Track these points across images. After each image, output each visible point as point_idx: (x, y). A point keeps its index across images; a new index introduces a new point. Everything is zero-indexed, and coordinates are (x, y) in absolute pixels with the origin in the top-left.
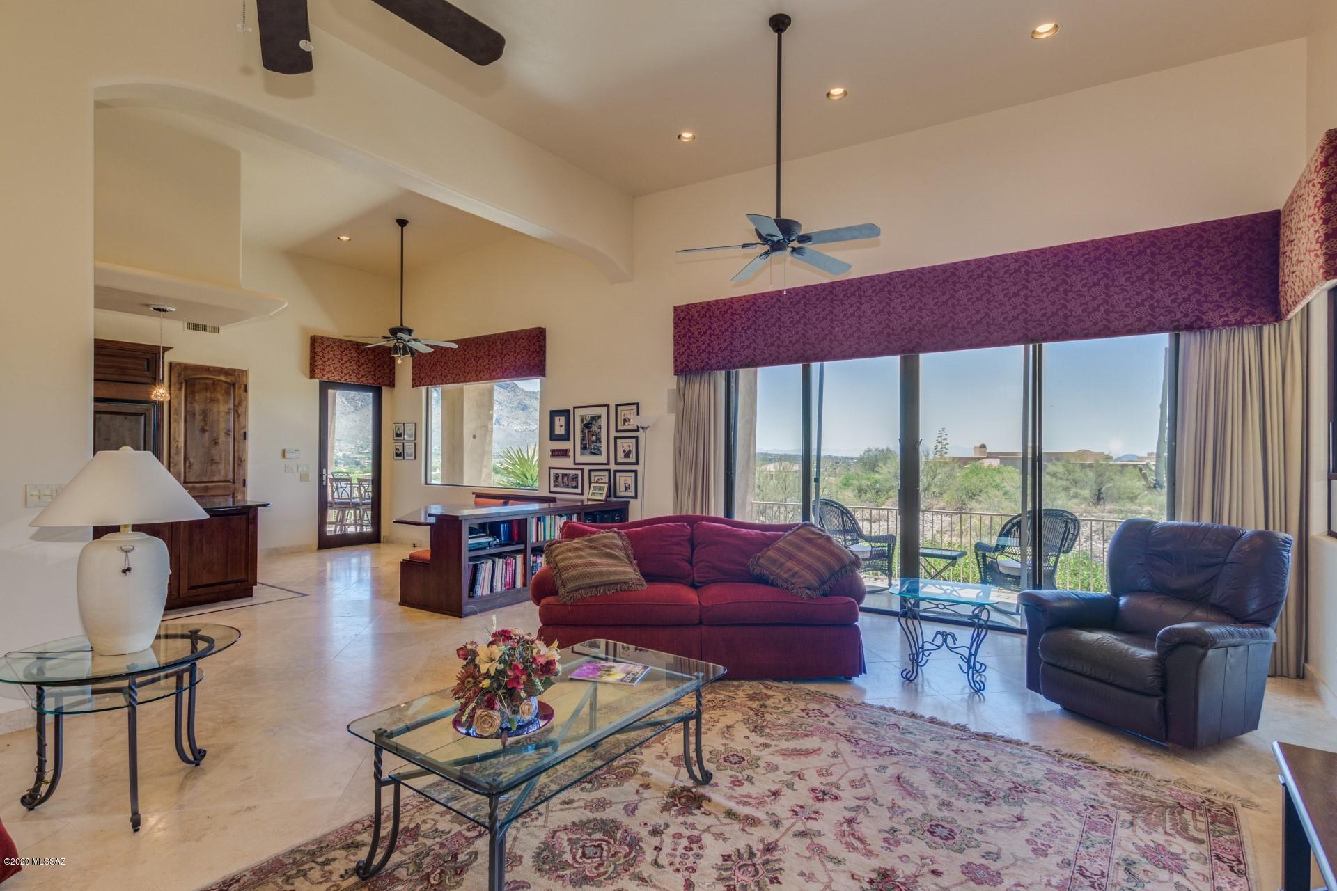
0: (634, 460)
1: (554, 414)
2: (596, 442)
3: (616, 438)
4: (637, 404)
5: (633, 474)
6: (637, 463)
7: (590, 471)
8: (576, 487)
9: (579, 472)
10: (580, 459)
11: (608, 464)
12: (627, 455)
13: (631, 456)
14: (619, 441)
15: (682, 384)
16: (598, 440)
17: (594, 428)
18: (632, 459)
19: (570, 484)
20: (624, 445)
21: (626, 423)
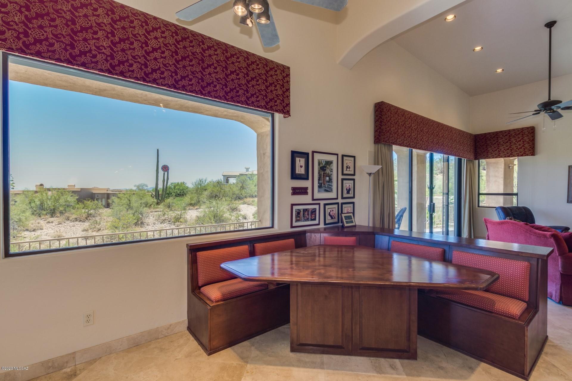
0: (352, 196)
1: (294, 155)
2: (329, 182)
3: (343, 180)
4: (354, 157)
6: (354, 197)
7: (325, 205)
8: (315, 219)
9: (317, 207)
10: (317, 195)
11: (337, 199)
12: (348, 192)
13: (350, 192)
16: (330, 180)
17: (328, 171)
19: (310, 218)
20: (348, 184)
21: (348, 169)
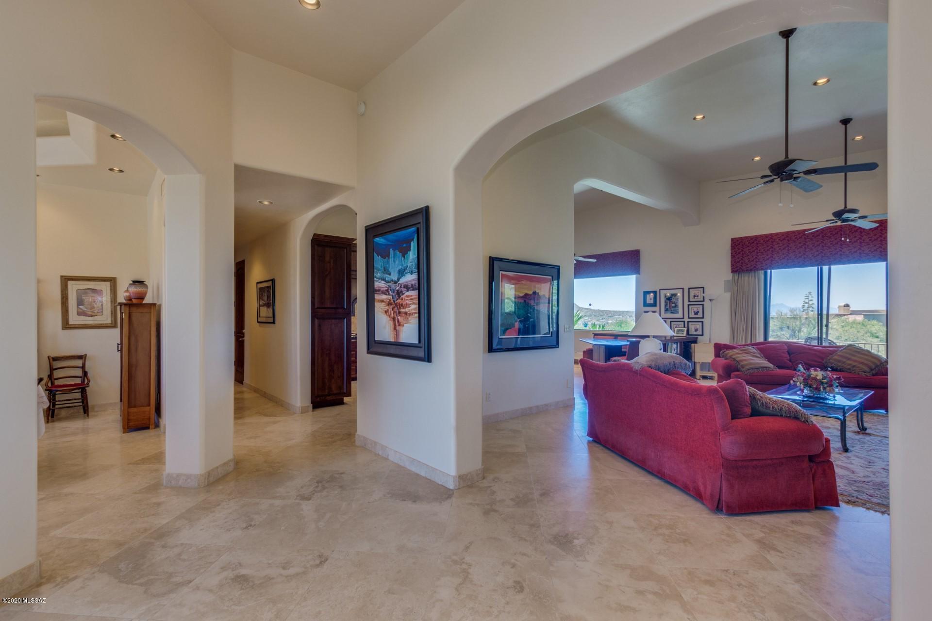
0: (701, 316)
1: (646, 293)
2: (675, 307)
3: (689, 305)
4: (703, 288)
5: (701, 323)
6: (703, 318)
7: (671, 322)
10: (664, 316)
11: (683, 318)
12: (696, 313)
13: (699, 314)
14: (690, 307)
15: (736, 277)
17: (673, 300)
18: (700, 315)
20: (694, 308)
21: (696, 298)
